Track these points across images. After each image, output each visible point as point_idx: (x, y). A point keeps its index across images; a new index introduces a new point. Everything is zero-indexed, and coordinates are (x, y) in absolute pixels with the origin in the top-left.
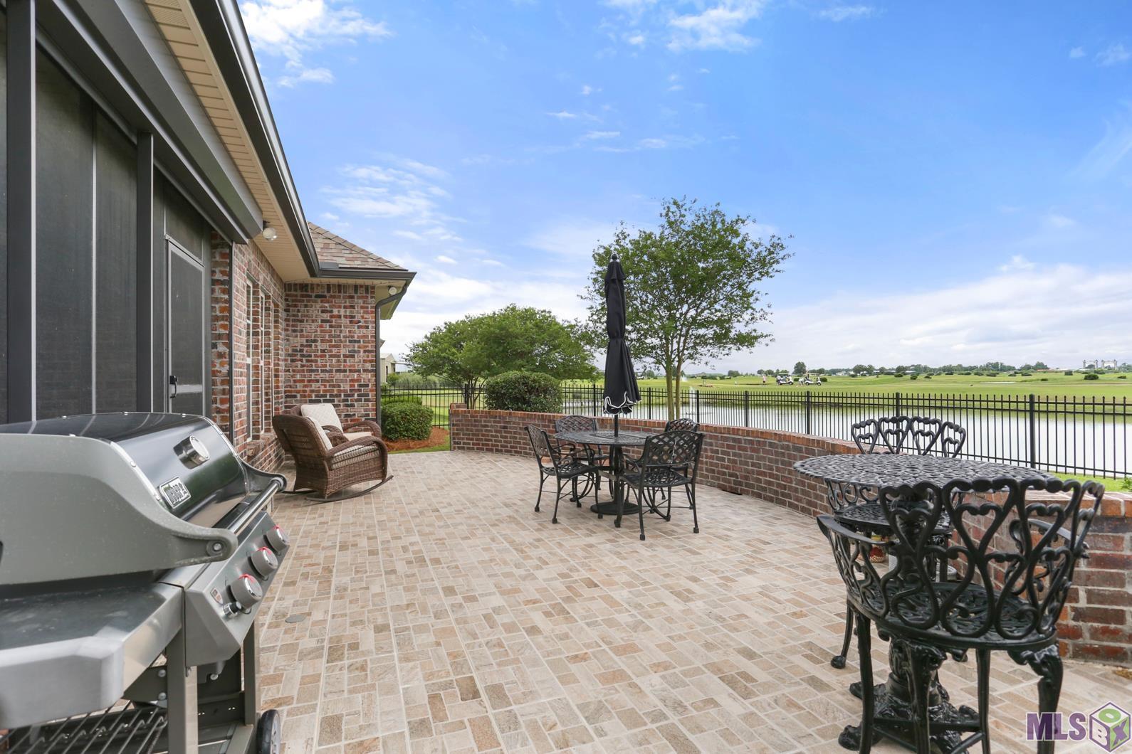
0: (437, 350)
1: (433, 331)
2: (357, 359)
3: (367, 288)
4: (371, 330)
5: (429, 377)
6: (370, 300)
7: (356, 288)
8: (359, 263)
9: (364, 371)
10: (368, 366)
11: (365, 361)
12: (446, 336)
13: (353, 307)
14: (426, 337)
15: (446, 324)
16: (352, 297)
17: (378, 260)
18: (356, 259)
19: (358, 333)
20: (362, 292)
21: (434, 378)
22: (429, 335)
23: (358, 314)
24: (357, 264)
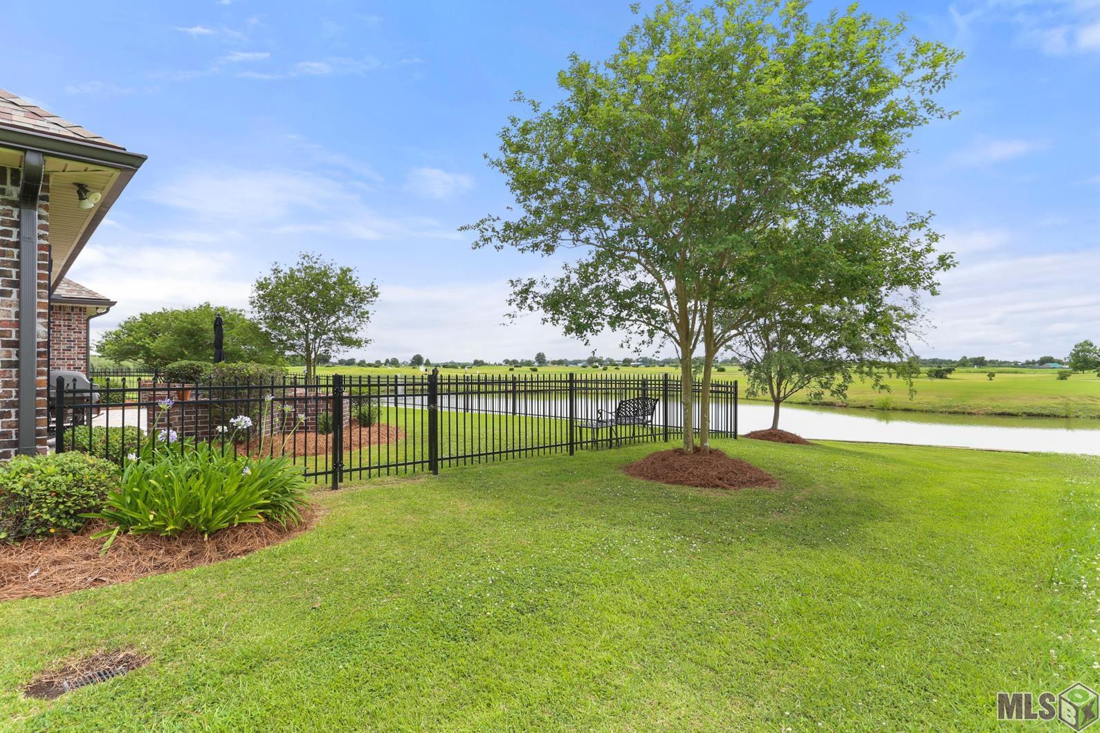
0: (131, 338)
1: (127, 320)
2: (72, 352)
3: (80, 309)
4: (83, 335)
5: (122, 363)
6: (82, 316)
7: (72, 308)
8: (75, 293)
9: (78, 359)
10: (81, 356)
11: (78, 353)
12: (141, 326)
13: (70, 320)
14: (120, 325)
15: (141, 314)
16: (69, 314)
17: (89, 292)
18: (73, 291)
19: (73, 336)
20: (77, 311)
21: (128, 364)
22: (123, 324)
23: (74, 324)
24: (74, 295)
